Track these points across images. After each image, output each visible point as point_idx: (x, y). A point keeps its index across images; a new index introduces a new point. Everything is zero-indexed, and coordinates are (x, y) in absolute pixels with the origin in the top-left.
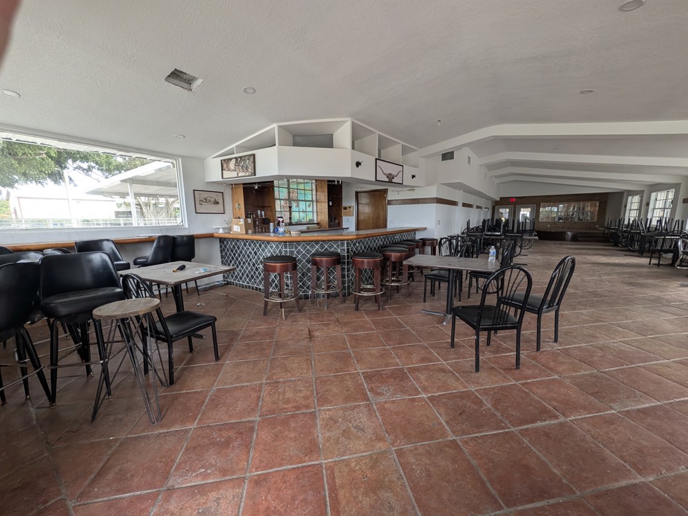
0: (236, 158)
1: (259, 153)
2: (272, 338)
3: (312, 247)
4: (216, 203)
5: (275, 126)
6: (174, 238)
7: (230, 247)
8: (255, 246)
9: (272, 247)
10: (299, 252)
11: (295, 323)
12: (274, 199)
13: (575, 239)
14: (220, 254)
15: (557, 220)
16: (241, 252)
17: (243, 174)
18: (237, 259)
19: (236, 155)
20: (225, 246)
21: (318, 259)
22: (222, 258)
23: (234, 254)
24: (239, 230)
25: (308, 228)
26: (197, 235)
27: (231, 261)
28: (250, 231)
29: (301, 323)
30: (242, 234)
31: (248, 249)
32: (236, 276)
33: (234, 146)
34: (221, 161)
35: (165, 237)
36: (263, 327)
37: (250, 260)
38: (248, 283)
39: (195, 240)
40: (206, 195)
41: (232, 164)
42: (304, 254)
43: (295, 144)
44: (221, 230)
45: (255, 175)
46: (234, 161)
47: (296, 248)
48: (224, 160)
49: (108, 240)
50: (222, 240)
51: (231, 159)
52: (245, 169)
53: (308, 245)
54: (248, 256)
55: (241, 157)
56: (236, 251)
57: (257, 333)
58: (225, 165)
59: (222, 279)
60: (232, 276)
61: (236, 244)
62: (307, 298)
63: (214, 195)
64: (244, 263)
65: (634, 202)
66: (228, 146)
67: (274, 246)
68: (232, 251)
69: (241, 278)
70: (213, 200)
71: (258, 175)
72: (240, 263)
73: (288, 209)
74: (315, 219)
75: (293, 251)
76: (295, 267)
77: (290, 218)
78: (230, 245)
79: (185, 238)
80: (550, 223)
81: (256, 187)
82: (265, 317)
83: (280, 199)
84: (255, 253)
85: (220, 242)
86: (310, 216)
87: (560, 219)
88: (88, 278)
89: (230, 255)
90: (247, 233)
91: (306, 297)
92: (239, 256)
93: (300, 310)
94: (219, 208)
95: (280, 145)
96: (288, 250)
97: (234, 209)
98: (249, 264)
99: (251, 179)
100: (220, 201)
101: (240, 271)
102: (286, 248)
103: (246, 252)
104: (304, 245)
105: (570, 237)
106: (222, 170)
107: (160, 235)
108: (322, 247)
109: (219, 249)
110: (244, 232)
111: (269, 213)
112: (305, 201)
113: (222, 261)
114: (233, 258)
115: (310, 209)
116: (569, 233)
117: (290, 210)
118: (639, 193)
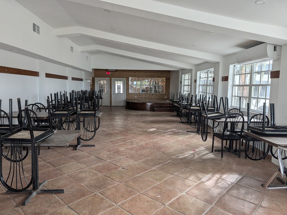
15: (141, 92)
65: (186, 79)
80: (136, 94)
87: (143, 91)
105: (149, 107)
116: (148, 103)
118: (189, 71)
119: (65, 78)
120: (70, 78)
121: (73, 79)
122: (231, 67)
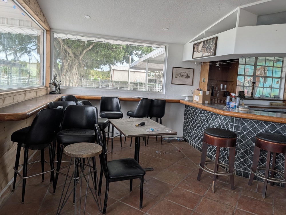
0: (204, 42)
1: (221, 36)
2: (192, 207)
3: (261, 126)
4: (188, 77)
5: (238, 9)
6: (152, 101)
7: (191, 112)
8: (208, 115)
9: (220, 119)
10: (245, 129)
12: (237, 75)
14: (184, 116)
16: (197, 118)
17: (207, 54)
18: (194, 123)
19: (204, 39)
20: (188, 111)
22: (185, 119)
23: (193, 119)
24: (198, 100)
25: (271, 104)
26: (168, 100)
27: (190, 124)
28: (207, 102)
29: (227, 203)
30: (199, 104)
31: (203, 116)
32: (191, 136)
33: (204, 32)
34: (194, 45)
35: (146, 99)
36: (190, 192)
37: (203, 126)
38: (198, 145)
39: (166, 104)
40: (181, 71)
41: (200, 47)
42: (250, 132)
44: (187, 97)
45: (215, 55)
46: (202, 43)
47: (243, 124)
48: (196, 44)
49: (117, 98)
50: (186, 106)
51: (200, 43)
52: (208, 49)
53: (257, 123)
54: (202, 122)
55: (207, 41)
56: (194, 117)
57: (184, 195)
58: (196, 48)
59: (182, 136)
60: (189, 136)
61: (195, 111)
62: (247, 177)
63: (187, 71)
64: (198, 127)
66: (200, 33)
67: (223, 118)
68: (192, 116)
69: (194, 139)
70: (185, 74)
71: (218, 54)
72: (195, 127)
73: (251, 85)
74: (282, 95)
75: (239, 127)
77: (252, 93)
78: (191, 111)
79: (159, 102)
81: (218, 65)
82: (198, 182)
83: (244, 75)
84: (207, 121)
85: (185, 108)
86: (276, 93)
88: (84, 122)
89: (190, 118)
90: (203, 103)
91: (246, 175)
92: (196, 121)
93: (234, 188)
94: (189, 81)
95: (239, 26)
96: (234, 124)
97: (200, 82)
98: (201, 129)
99: (213, 58)
100: (191, 76)
101: (195, 133)
102: (232, 122)
103: (201, 118)
104: (251, 122)
106: (194, 51)
107: (145, 97)
108: (273, 128)
109: (184, 112)
110: (201, 102)
111: (230, 87)
112: (272, 77)
113: (184, 122)
114: (191, 122)
115: (278, 86)
117: (253, 86)
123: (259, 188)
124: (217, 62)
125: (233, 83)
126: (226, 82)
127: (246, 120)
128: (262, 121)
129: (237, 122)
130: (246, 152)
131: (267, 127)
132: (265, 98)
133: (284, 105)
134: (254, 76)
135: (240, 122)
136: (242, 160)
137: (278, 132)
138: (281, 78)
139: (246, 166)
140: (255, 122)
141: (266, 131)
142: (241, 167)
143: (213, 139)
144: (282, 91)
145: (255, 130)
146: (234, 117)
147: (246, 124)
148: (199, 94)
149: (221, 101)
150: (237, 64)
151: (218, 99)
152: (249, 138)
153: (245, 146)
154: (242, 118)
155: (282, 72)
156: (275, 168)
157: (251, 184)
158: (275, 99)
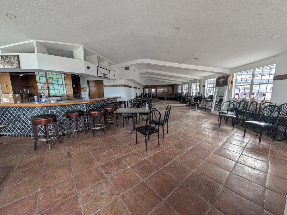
0: (2, 56)
1: (22, 55)
2: (42, 162)
3: (66, 108)
5: (34, 41)
8: (24, 110)
9: (37, 110)
10: (57, 112)
11: (58, 150)
12: (36, 83)
13: (167, 99)
15: (162, 93)
16: (12, 115)
17: (9, 67)
18: (8, 119)
21: (70, 114)
24: (9, 101)
25: (61, 98)
29: (62, 149)
31: (18, 112)
32: (8, 130)
36: (35, 158)
37: (20, 119)
38: (19, 133)
42: (61, 112)
43: (49, 53)
45: (20, 68)
47: (55, 109)
52: (10, 63)
54: (18, 117)
55: (6, 56)
56: (7, 115)
57: (31, 162)
61: (7, 110)
62: (65, 135)
64: (15, 121)
67: (39, 109)
69: (13, 131)
71: (22, 68)
72: (11, 122)
74: (65, 93)
76: (55, 120)
77: (49, 93)
80: (160, 94)
81: (21, 76)
83: (40, 83)
84: (24, 114)
86: (62, 92)
90: (16, 102)
92: (10, 117)
93: (61, 142)
95: (38, 52)
96: (49, 111)
97: (2, 88)
98: (19, 121)
99: (17, 70)
101: (12, 126)
103: (16, 114)
104: (60, 108)
108: (71, 108)
110: (13, 102)
111: (33, 90)
112: (58, 84)
115: (62, 88)
116: (166, 97)
117: (48, 89)
118: (181, 85)
119: (131, 87)
120: (133, 87)
121: (134, 88)
122: (206, 81)
123: (73, 137)
124: (21, 73)
125: (34, 88)
126: (28, 87)
127: (56, 107)
128: (66, 105)
129: (51, 109)
130: (61, 123)
131: (69, 108)
132: (57, 96)
133: (68, 98)
134: (47, 83)
135: (53, 109)
136: (60, 128)
137: (74, 109)
138: (63, 84)
139: (63, 130)
140: (62, 107)
141: (68, 110)
142: (60, 132)
143: (42, 121)
144: (65, 91)
145: (63, 111)
146: (48, 107)
147: (57, 109)
148: (9, 97)
149: (28, 100)
150: (35, 76)
151: (25, 99)
152: (61, 116)
153: (60, 120)
154: (54, 106)
155: (62, 81)
156: (77, 125)
157: (68, 137)
158: (63, 95)
